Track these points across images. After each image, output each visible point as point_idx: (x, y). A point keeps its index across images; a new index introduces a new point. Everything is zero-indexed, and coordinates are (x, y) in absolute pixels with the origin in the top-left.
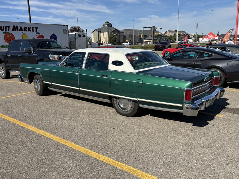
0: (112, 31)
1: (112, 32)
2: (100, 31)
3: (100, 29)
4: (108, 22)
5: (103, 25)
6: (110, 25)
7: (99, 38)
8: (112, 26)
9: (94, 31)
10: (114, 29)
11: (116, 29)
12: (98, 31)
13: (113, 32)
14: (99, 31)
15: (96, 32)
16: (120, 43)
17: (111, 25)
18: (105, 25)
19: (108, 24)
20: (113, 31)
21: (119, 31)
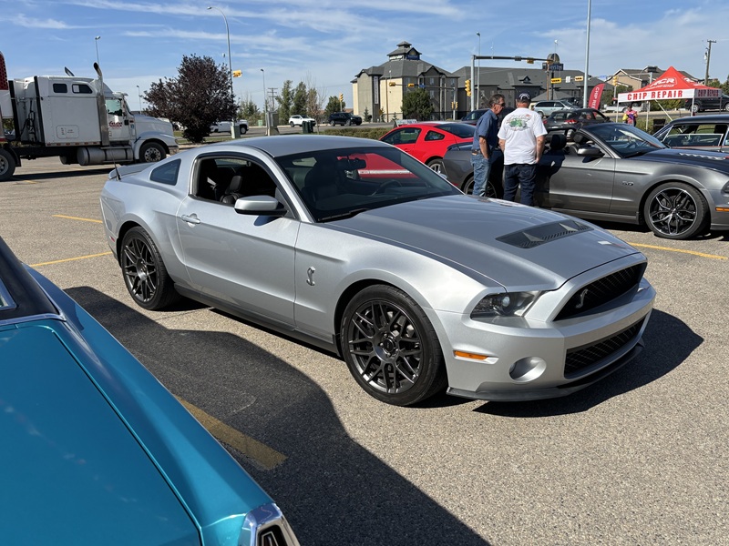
0: (419, 73)
1: (417, 78)
2: (380, 76)
3: (381, 68)
4: (407, 46)
5: (390, 56)
6: (413, 54)
7: (376, 96)
8: (418, 59)
9: (359, 76)
10: (424, 68)
11: (433, 68)
12: (373, 76)
13: (422, 77)
14: (377, 75)
15: (366, 79)
16: (443, 112)
17: (418, 54)
18: (397, 55)
19: (408, 50)
20: (423, 74)
21: (442, 74)
